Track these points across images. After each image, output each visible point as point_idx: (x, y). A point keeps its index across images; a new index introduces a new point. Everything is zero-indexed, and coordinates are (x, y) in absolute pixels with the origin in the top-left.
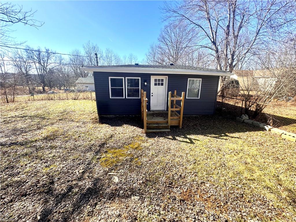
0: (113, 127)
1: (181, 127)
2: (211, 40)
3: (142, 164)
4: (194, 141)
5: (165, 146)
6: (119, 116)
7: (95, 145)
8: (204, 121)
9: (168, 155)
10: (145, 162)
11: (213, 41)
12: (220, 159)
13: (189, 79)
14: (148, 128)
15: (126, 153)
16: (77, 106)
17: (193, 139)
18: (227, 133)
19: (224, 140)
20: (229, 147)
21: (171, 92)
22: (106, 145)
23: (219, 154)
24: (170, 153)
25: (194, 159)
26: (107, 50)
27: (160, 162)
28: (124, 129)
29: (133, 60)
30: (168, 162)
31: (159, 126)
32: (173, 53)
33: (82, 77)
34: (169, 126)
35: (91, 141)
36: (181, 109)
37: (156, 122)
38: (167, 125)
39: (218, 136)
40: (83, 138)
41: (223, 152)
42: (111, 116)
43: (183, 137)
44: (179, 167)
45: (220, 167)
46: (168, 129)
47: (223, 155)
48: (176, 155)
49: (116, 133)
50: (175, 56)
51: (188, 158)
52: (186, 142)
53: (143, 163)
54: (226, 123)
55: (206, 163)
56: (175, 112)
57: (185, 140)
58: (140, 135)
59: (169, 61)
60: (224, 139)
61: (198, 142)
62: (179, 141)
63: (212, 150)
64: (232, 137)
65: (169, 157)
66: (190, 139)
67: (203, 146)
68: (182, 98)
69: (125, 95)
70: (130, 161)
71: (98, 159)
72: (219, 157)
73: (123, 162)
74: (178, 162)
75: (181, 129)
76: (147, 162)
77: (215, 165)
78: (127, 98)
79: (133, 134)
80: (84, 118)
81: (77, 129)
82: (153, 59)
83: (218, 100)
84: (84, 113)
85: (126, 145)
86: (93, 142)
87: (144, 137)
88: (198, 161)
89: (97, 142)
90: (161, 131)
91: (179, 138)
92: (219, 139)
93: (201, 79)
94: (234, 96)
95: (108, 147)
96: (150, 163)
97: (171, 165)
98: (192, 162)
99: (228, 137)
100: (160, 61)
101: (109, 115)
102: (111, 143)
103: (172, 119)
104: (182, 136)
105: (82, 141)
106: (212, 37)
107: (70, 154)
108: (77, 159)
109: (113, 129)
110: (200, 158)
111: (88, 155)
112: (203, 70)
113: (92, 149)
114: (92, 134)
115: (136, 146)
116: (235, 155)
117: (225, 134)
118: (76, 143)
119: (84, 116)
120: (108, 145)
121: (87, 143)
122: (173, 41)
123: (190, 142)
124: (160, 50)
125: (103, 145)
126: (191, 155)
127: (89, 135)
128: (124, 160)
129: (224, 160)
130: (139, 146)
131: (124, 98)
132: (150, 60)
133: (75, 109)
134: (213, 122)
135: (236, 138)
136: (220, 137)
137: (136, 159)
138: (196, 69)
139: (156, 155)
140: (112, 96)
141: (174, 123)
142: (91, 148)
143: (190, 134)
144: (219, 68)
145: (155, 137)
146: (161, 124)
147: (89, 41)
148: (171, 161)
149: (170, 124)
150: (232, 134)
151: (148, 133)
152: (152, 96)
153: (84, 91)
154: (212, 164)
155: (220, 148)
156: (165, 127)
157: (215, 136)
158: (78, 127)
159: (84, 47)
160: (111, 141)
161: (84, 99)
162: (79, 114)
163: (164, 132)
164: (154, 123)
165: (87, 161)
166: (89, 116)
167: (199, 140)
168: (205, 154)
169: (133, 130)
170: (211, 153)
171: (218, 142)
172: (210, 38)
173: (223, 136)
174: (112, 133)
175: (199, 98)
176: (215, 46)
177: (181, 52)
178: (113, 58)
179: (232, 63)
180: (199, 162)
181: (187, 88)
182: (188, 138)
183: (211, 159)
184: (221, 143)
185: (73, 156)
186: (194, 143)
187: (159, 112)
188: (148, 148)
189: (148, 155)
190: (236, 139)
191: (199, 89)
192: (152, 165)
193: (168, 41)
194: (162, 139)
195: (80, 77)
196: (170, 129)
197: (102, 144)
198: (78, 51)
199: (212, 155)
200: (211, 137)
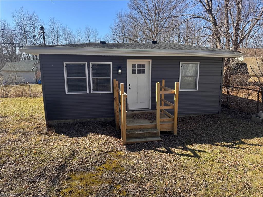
0: (74, 138)
1: (175, 134)
2: (205, 8)
3: (128, 194)
4: (199, 154)
5: (158, 163)
6: (80, 120)
7: (49, 169)
8: (207, 123)
9: (164, 178)
10: (132, 190)
11: (208, 9)
12: (241, 178)
13: (181, 63)
14: (129, 137)
15: (100, 178)
16: (9, 107)
17: (197, 150)
18: (243, 139)
19: (241, 150)
20: (250, 159)
21: (159, 82)
22: (67, 167)
23: (239, 171)
24: (167, 173)
25: (204, 181)
26: (51, 21)
27: (156, 188)
28: (91, 140)
29: (92, 36)
30: (167, 187)
31: (144, 134)
32: (151, 25)
33: (12, 61)
34: (159, 132)
35: (41, 163)
36: (174, 107)
37: (139, 127)
38: (155, 130)
39: (231, 144)
40: (27, 159)
41: (244, 168)
42: (67, 121)
43: (182, 147)
44: (184, 194)
45: (243, 191)
46: (157, 136)
47: (244, 172)
48: (177, 176)
49: (79, 148)
50: (153, 30)
51: (195, 180)
52: (188, 155)
53: (129, 192)
54: (239, 125)
55: (223, 186)
56: (164, 111)
57: (185, 152)
58: (117, 149)
59: (146, 36)
60: (240, 148)
61: (205, 154)
62: (177, 154)
63: (226, 165)
64: (252, 145)
65: (166, 179)
66: (192, 151)
67: (213, 160)
68: (175, 90)
69: (90, 89)
70: (110, 191)
71: (58, 190)
72: (239, 176)
73: (98, 192)
74: (182, 187)
75: (177, 136)
76: (136, 190)
77: (236, 187)
78: (92, 92)
79: (106, 147)
80: (24, 126)
81: (14, 145)
82: (121, 34)
83: (223, 92)
84: (23, 118)
85: (98, 165)
86: (45, 164)
87: (124, 152)
88: (211, 183)
89: (51, 163)
90: (147, 140)
91: (176, 149)
92: (234, 148)
93: (199, 63)
94: (242, 86)
95: (70, 171)
96: (141, 191)
97: (172, 191)
98: (202, 186)
99: (245, 145)
100: (132, 37)
101: (64, 121)
102: (74, 164)
103: (162, 122)
104: (180, 147)
105: (26, 164)
106: (207, 4)
107: (10, 186)
108: (23, 193)
109: (74, 142)
110: (212, 178)
111: (40, 185)
112: (201, 50)
113: (45, 176)
114: (41, 152)
115: (114, 166)
116: (260, 170)
117: (240, 140)
118: (17, 167)
119: (23, 123)
120: (70, 168)
121: (36, 166)
122: (150, 8)
123: (192, 155)
124: (132, 20)
125: (62, 168)
126: (198, 175)
127: (37, 153)
128: (100, 189)
129: (247, 179)
130: (118, 165)
131: (88, 93)
132: (117, 35)
133: (6, 112)
134: (220, 124)
135: (256, 145)
136: (234, 145)
137: (118, 187)
138: (191, 48)
139: (147, 178)
140: (69, 91)
141: (166, 127)
142: (43, 174)
143: (190, 143)
144: (219, 47)
145: (140, 151)
146: (147, 129)
147: (22, 7)
148: (171, 186)
149: (159, 129)
150: (250, 140)
151: (129, 145)
152: (130, 88)
153: (18, 83)
154: (231, 187)
155: (238, 162)
156: (153, 133)
157: (226, 144)
158: (16, 141)
159: (14, 17)
160: (73, 160)
161: (18, 96)
162: (14, 120)
163: (152, 141)
164: (136, 129)
165: (40, 195)
166: (31, 122)
167: (205, 152)
168: (219, 172)
169: (105, 141)
170: (226, 170)
171: (233, 154)
172: (204, 5)
173: (238, 144)
174: (73, 147)
175: (197, 90)
176: (212, 15)
177: (162, 23)
178: (61, 33)
179: (236, 39)
180: (213, 185)
181: (179, 76)
182: (190, 150)
183: (227, 178)
184: (238, 154)
185: (17, 189)
186: (199, 157)
187: (141, 111)
188: (133, 168)
189: (135, 179)
190: (257, 147)
191: (197, 77)
192: (144, 194)
193: (143, 8)
194: (150, 153)
195: (8, 61)
196: (160, 136)
197: (61, 166)
198: (5, 22)
199: (228, 173)
200: (221, 146)
